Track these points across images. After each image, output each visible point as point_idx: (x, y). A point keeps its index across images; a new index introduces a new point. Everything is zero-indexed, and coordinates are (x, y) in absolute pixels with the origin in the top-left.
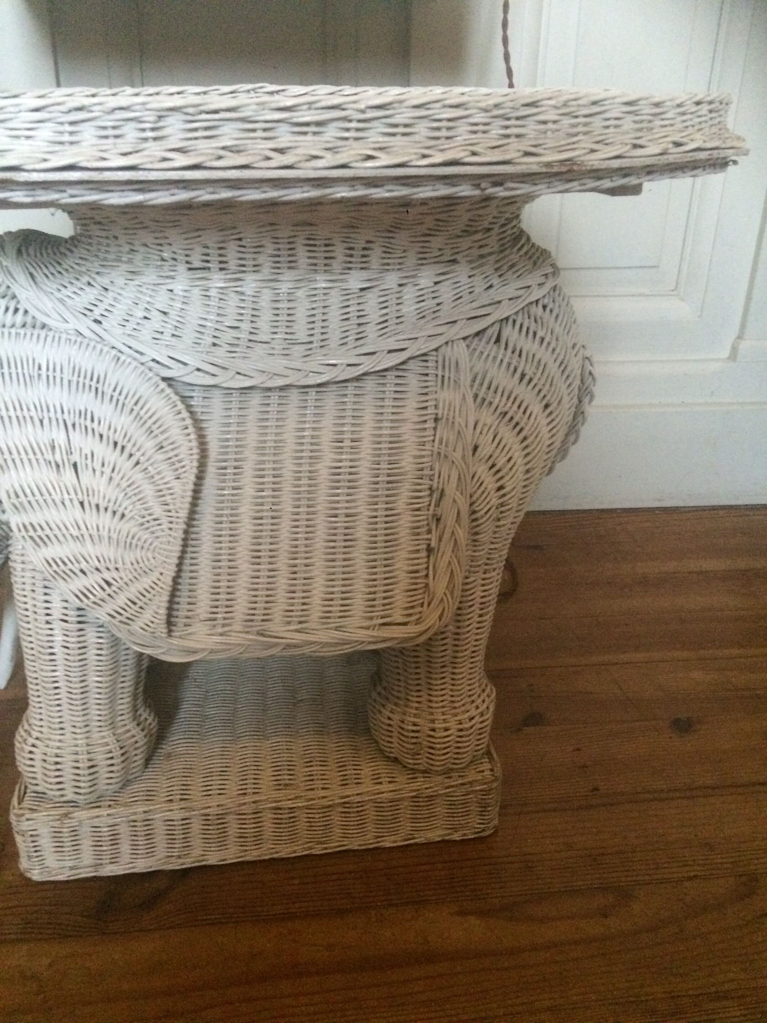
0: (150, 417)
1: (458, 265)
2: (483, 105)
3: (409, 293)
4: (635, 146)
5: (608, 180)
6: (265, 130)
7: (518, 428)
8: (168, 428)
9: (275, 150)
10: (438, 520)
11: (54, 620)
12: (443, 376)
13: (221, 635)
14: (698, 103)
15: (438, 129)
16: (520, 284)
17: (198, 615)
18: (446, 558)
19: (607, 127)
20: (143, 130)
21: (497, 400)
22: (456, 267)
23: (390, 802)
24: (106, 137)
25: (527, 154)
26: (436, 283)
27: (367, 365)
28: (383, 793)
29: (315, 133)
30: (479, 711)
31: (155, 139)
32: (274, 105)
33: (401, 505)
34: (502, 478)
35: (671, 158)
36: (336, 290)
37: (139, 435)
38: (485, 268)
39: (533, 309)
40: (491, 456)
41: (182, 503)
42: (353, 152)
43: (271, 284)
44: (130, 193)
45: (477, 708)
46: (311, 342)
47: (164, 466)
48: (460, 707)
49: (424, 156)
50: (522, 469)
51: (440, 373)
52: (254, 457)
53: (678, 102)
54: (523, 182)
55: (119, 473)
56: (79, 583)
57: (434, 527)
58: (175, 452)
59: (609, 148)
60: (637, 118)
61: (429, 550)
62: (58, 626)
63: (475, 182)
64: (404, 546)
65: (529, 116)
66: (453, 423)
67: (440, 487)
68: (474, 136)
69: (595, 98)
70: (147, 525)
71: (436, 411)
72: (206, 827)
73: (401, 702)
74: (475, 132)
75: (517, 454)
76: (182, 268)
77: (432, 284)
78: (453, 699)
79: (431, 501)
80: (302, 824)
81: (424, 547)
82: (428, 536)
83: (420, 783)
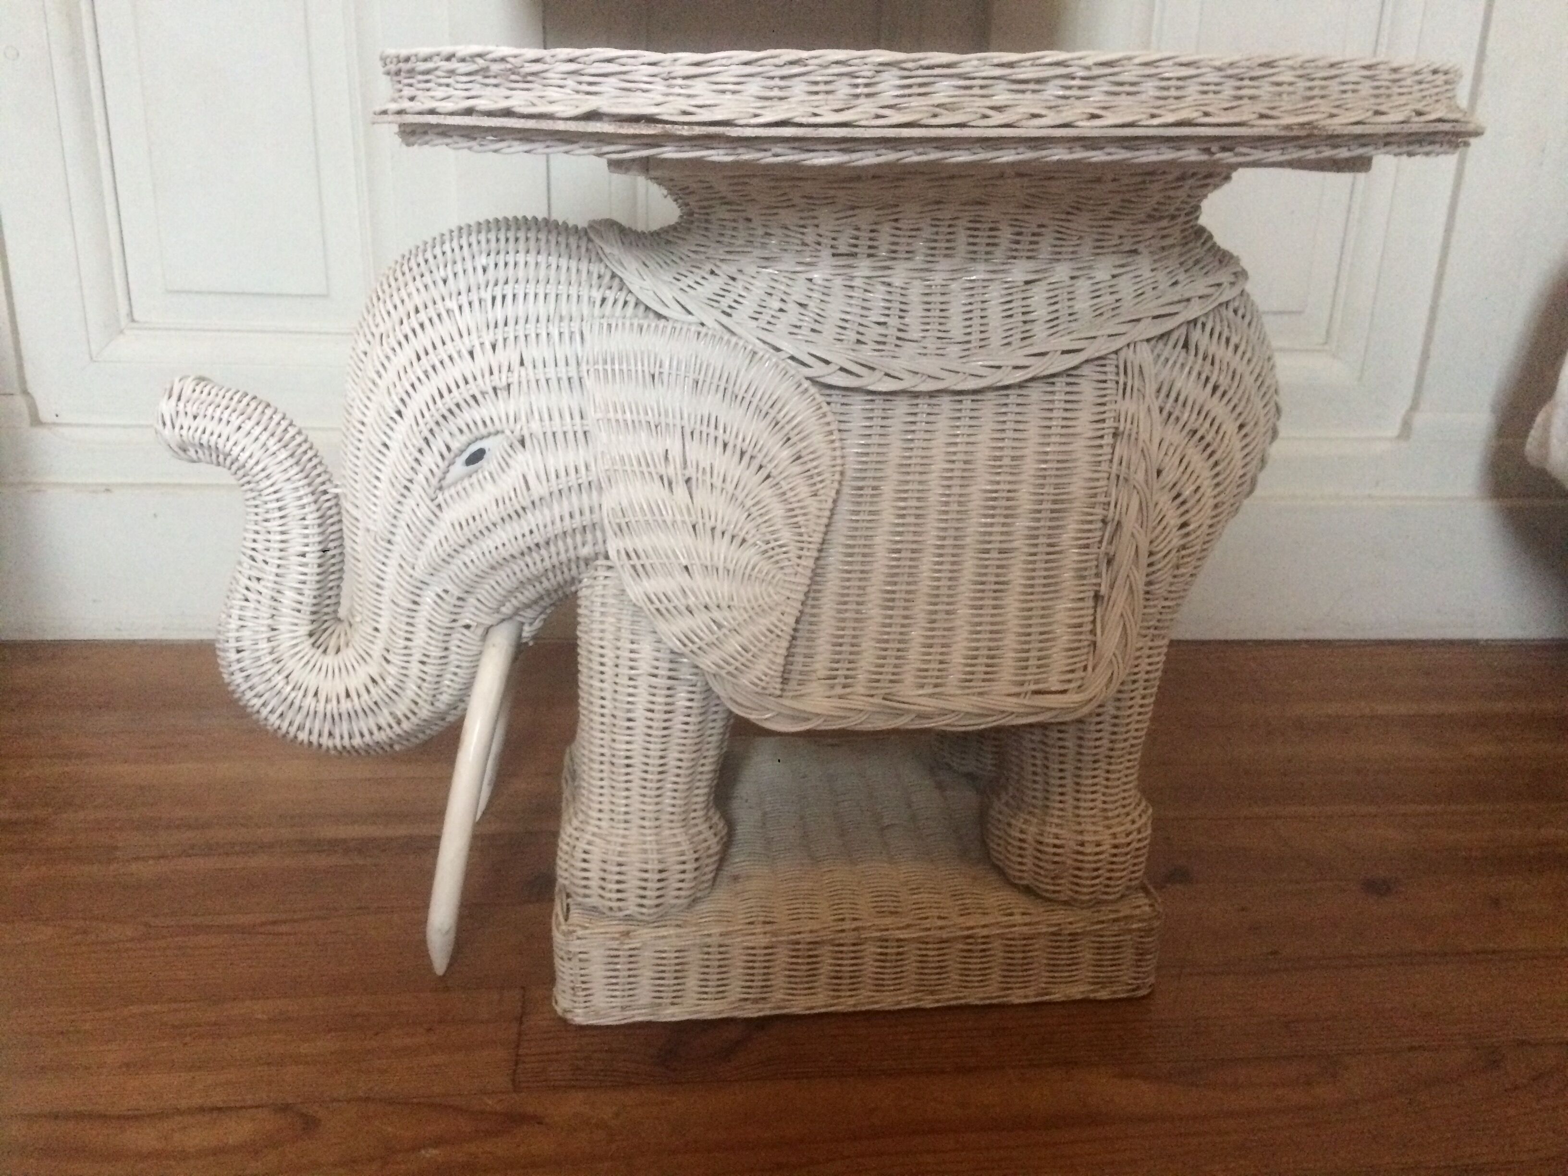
0: (788, 422)
1: (1139, 257)
2: (1217, 63)
3: (1083, 287)
4: (1377, 113)
5: (1345, 149)
6: (982, 87)
7: (1209, 450)
8: (811, 433)
9: (992, 108)
10: (1109, 562)
11: (638, 675)
12: (1125, 384)
13: (841, 697)
14: (1435, 72)
15: (1167, 88)
16: (1212, 280)
17: (814, 671)
18: (1118, 610)
19: (1344, 92)
20: (856, 86)
21: (1186, 415)
22: (1138, 258)
23: (1025, 939)
24: (817, 93)
25: (1262, 116)
26: (1114, 276)
27: (1039, 367)
28: (1015, 926)
29: (1034, 91)
30: (1136, 826)
31: (868, 95)
32: (996, 61)
33: (1067, 537)
34: (1187, 511)
35: (1414, 128)
36: (998, 282)
37: (772, 444)
38: (1169, 262)
39: (1223, 310)
40: (1174, 485)
41: (817, 524)
42: (1079, 111)
43: (922, 275)
44: (836, 153)
45: (1133, 822)
46: (968, 342)
47: (799, 480)
48: (1113, 818)
49: (1153, 116)
50: (1212, 502)
51: (1122, 381)
52: (896, 477)
53: (1416, 68)
54: (1255, 148)
55: (743, 490)
56: (684, 624)
57: (1104, 571)
58: (815, 463)
59: (1348, 114)
60: (1376, 84)
61: (1097, 597)
62: (643, 683)
63: (1205, 146)
64: (1066, 593)
65: (1264, 77)
66: (1136, 439)
67: (1117, 518)
68: (1205, 96)
69: (1333, 60)
70: (771, 553)
71: (1116, 425)
72: (794, 960)
73: (1036, 811)
74: (1205, 93)
75: (1206, 483)
76: (826, 253)
77: (1109, 277)
78: (1105, 806)
79: (1102, 537)
80: (911, 965)
81: (1092, 594)
82: (1098, 581)
83: (1060, 916)
